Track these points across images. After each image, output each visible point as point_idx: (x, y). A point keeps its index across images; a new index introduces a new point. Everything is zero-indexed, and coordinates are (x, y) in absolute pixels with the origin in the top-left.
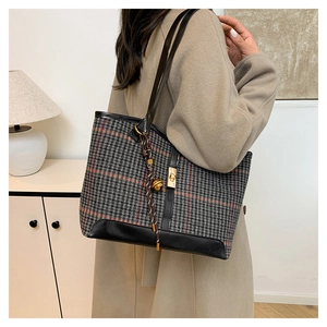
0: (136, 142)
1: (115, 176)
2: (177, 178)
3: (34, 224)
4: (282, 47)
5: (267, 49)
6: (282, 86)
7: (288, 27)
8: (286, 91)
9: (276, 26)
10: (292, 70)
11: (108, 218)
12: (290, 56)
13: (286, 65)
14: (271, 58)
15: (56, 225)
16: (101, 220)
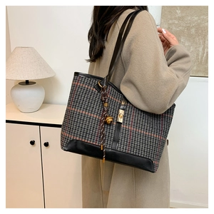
0: (99, 92)
1: (84, 112)
2: (124, 116)
3: (32, 143)
4: (196, 43)
5: (186, 44)
6: (195, 68)
7: (200, 31)
8: (198, 71)
9: (193, 31)
10: (202, 58)
11: (78, 139)
12: (201, 49)
13: (198, 55)
14: (189, 50)
15: (46, 145)
16: (73, 140)
